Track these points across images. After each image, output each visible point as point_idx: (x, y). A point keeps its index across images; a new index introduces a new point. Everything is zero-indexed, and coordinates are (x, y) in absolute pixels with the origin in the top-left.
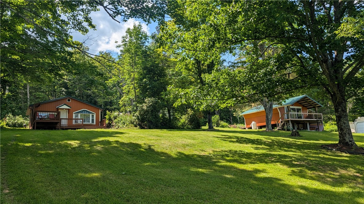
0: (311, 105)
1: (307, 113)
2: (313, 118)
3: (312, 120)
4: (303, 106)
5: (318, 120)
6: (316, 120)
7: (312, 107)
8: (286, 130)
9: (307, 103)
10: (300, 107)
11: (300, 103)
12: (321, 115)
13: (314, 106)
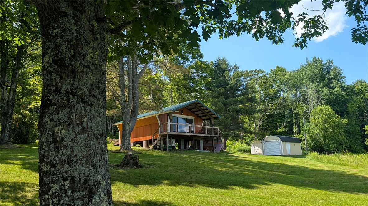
0: (206, 116)
1: (202, 126)
2: (205, 133)
3: (203, 135)
4: (197, 116)
5: (214, 137)
6: (209, 135)
7: (207, 117)
8: (162, 149)
9: (201, 112)
10: (193, 118)
11: (193, 112)
12: (217, 129)
13: (210, 116)
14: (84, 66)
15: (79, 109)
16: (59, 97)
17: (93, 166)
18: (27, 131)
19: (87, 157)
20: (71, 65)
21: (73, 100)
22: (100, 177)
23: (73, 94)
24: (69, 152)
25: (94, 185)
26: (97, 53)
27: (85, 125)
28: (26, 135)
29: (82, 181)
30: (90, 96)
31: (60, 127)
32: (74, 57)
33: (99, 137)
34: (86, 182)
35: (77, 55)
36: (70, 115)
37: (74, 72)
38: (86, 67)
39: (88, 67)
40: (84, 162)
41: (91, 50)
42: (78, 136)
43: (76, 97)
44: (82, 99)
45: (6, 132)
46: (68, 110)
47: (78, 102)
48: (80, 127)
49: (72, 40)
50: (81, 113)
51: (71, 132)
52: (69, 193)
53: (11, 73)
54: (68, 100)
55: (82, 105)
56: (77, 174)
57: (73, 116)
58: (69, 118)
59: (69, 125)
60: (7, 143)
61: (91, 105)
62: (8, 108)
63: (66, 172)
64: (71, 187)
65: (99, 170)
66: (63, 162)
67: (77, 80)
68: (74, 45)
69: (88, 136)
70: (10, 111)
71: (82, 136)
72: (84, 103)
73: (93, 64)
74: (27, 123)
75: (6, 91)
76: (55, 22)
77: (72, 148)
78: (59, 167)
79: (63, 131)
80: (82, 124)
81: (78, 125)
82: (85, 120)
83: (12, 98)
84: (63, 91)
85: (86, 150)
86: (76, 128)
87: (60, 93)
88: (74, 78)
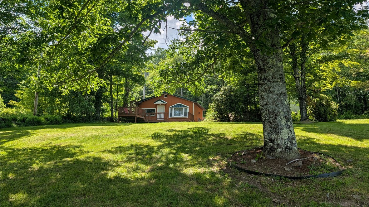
14: (268, 67)
15: (268, 85)
16: (261, 81)
17: (276, 106)
18: (325, 111)
19: (273, 103)
20: (263, 68)
21: (266, 81)
22: (280, 110)
23: (265, 79)
24: (266, 101)
25: (277, 113)
26: (274, 60)
27: (271, 90)
28: (324, 115)
29: (272, 111)
30: (272, 79)
31: (263, 92)
32: (264, 65)
33: (279, 94)
34: (273, 111)
35: (265, 64)
36: (265, 87)
37: (265, 71)
38: (269, 67)
39: (271, 67)
40: (272, 104)
41: (271, 60)
42: (269, 95)
43: (266, 80)
44: (269, 80)
45: (304, 111)
46: (264, 85)
47: (267, 82)
48: (269, 91)
49: (262, 59)
50: (269, 86)
51: (266, 93)
52: (268, 115)
53: (300, 67)
54: (264, 82)
55: (269, 82)
56: (270, 109)
57: (266, 87)
58: (265, 88)
59: (265, 91)
60: (305, 119)
61: (273, 82)
62: (302, 93)
63: (266, 108)
64: (268, 113)
65: (280, 107)
66: (265, 105)
67: (266, 73)
68: (263, 61)
69: (273, 94)
70: (304, 96)
71: (270, 95)
72: (270, 82)
73: (273, 65)
74: (324, 105)
75: (299, 81)
76: (256, 54)
77: (267, 99)
78: (264, 107)
79: (264, 94)
80: (270, 90)
81: (268, 90)
82: (271, 88)
83: (304, 86)
84: (262, 79)
85: (272, 100)
86: (268, 92)
87: (261, 80)
88: (265, 73)
